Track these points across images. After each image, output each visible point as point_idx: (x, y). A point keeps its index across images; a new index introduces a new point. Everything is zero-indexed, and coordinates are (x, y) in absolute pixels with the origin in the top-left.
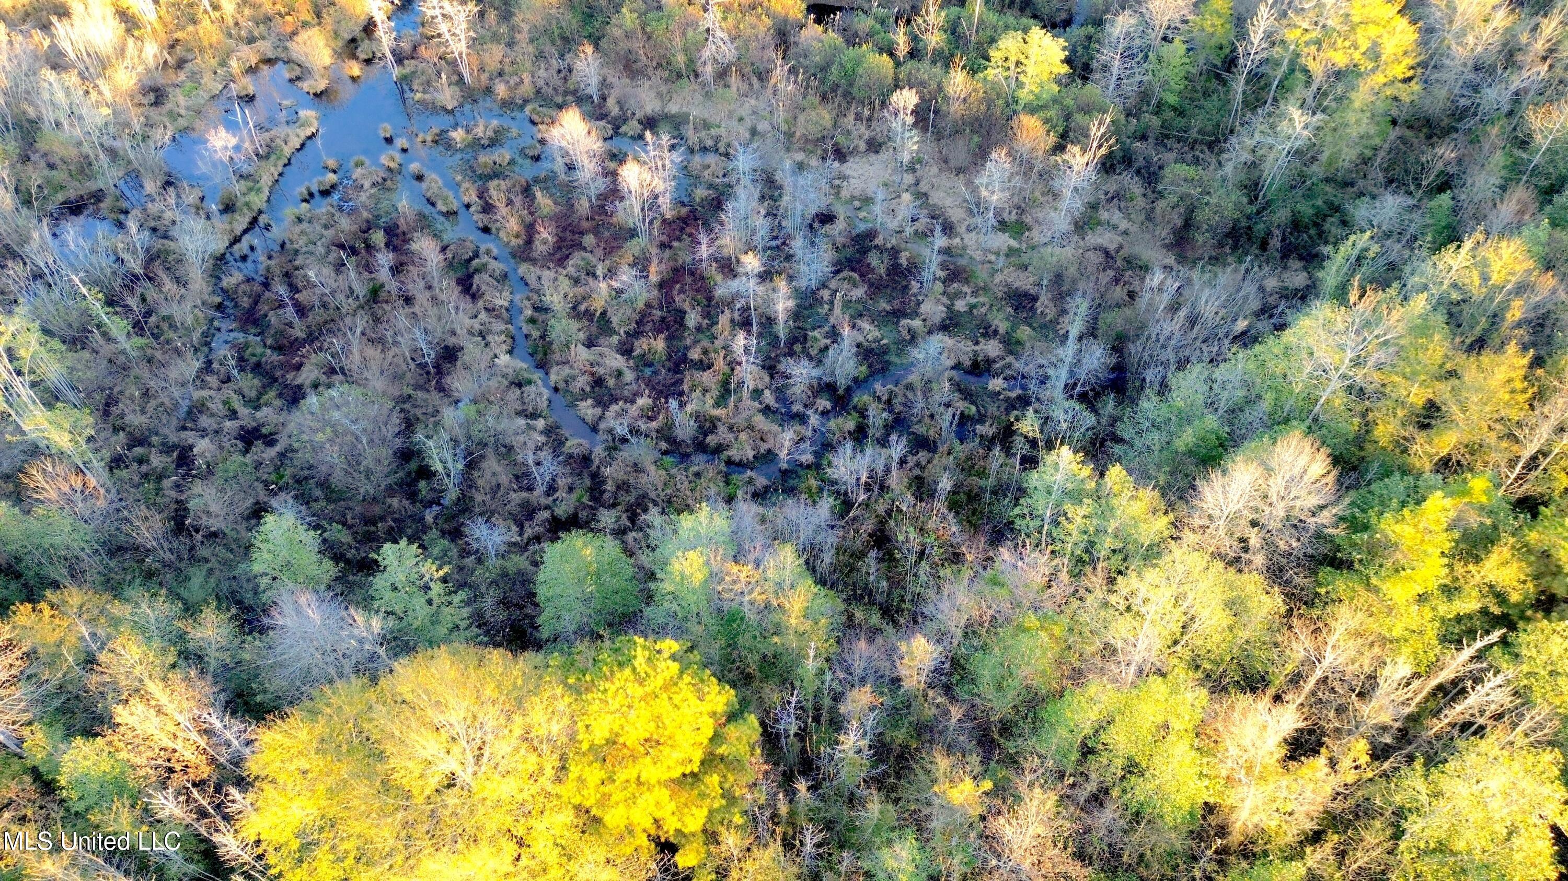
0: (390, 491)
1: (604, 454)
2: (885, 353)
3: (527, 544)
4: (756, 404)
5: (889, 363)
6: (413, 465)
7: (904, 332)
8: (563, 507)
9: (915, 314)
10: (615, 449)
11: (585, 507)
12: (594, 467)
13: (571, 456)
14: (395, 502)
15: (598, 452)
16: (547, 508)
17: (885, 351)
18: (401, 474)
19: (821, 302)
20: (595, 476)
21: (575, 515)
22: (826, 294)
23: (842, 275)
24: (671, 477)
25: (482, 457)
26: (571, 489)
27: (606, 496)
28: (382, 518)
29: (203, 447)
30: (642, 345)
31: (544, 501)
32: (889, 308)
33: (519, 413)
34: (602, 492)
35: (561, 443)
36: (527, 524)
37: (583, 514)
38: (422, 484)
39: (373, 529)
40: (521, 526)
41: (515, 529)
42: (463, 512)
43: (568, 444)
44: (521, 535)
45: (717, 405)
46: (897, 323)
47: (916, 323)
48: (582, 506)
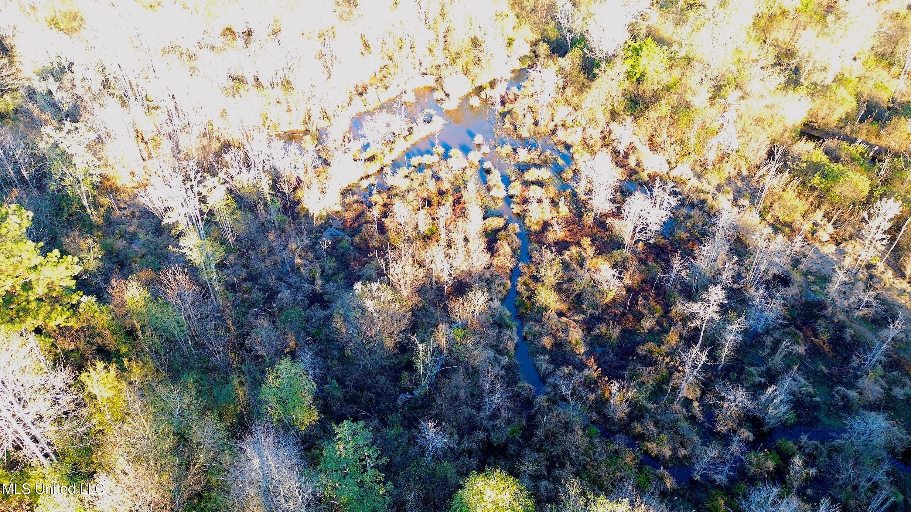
0: (383, 370)
1: (545, 404)
2: (815, 409)
3: (461, 454)
4: (684, 410)
5: (817, 420)
6: (405, 358)
7: (838, 398)
8: (499, 435)
9: (851, 385)
10: (555, 402)
11: (515, 441)
12: (533, 411)
13: (518, 395)
14: (382, 379)
15: (541, 400)
16: (486, 429)
17: (814, 407)
18: (394, 360)
19: (763, 345)
20: (531, 418)
21: (505, 446)
22: (769, 341)
23: (787, 329)
24: (594, 445)
25: (455, 370)
26: (509, 422)
27: (535, 439)
28: (369, 389)
29: (285, 294)
30: (602, 329)
31: (487, 423)
32: (826, 371)
33: (492, 346)
34: (533, 435)
35: (515, 382)
36: (466, 437)
37: (511, 448)
38: (405, 374)
39: (359, 394)
40: (461, 436)
41: (456, 437)
42: (425, 407)
43: (520, 384)
44: (459, 444)
45: (650, 399)
46: (832, 388)
47: (852, 394)
48: (512, 440)
